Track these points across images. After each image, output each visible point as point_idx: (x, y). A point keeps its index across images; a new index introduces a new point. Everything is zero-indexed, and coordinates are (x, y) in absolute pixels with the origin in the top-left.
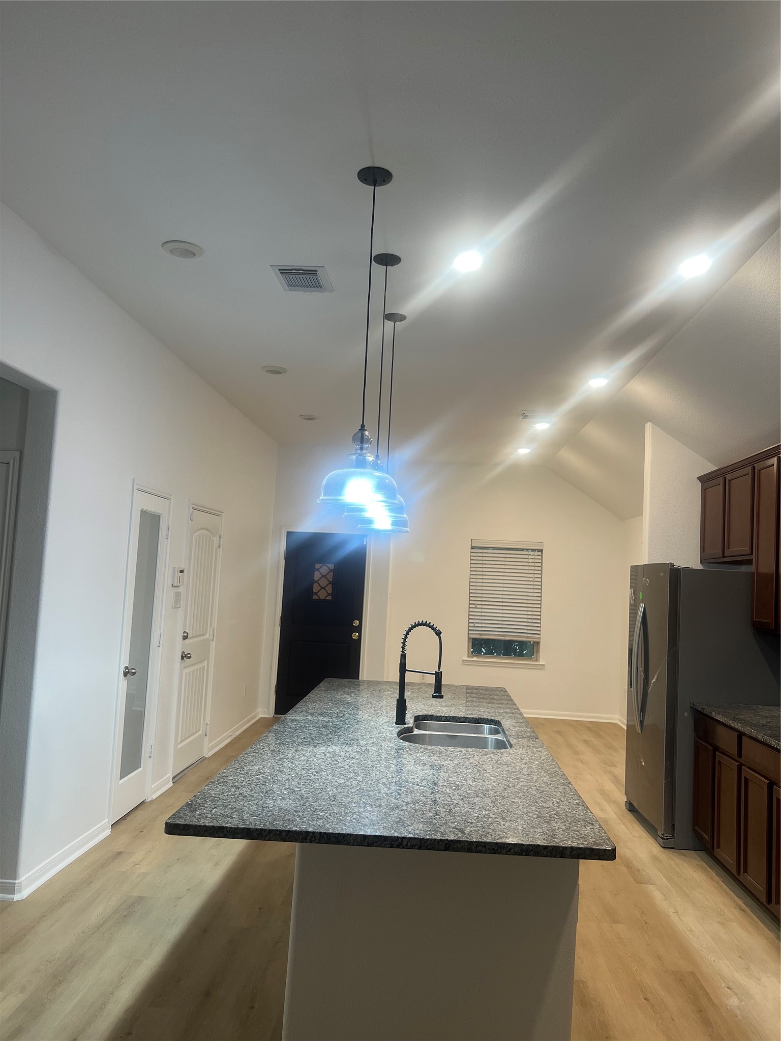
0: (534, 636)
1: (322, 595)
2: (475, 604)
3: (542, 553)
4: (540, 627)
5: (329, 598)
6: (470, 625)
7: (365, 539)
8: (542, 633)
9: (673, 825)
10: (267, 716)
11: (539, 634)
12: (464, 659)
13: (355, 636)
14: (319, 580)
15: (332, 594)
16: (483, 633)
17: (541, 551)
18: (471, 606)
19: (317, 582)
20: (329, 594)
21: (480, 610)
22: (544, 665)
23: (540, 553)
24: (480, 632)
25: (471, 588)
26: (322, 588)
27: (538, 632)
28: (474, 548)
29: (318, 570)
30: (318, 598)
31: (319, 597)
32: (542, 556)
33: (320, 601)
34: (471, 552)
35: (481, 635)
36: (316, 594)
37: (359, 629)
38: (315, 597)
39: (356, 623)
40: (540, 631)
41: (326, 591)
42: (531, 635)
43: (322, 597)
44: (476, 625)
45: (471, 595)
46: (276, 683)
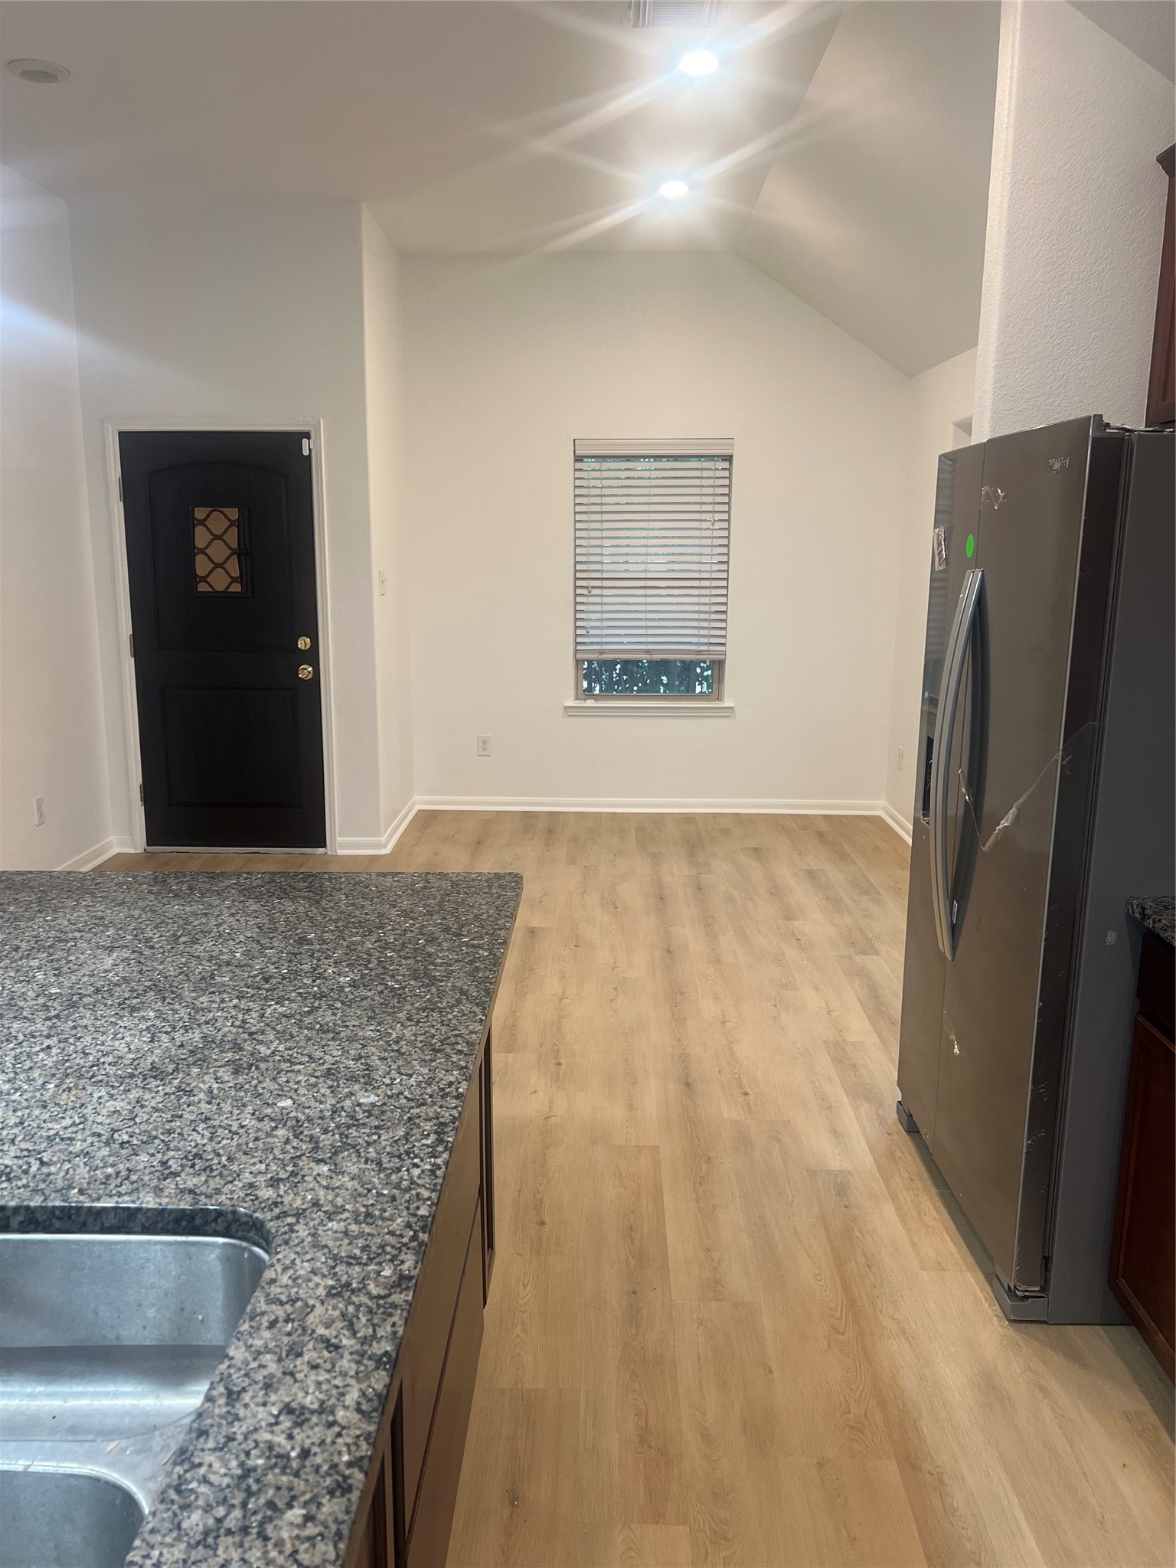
0: (712, 648)
1: (219, 582)
2: (587, 587)
3: (731, 464)
4: (725, 629)
5: (236, 588)
6: (578, 632)
7: (305, 441)
8: (729, 641)
9: (1047, 1261)
10: (132, 851)
11: (724, 644)
12: (567, 704)
13: (306, 672)
14: (207, 547)
15: (241, 579)
16: (605, 647)
17: (729, 458)
18: (579, 591)
19: (203, 551)
20: (234, 580)
21: (599, 600)
22: (732, 708)
23: (726, 465)
24: (599, 647)
25: (579, 551)
26: (217, 566)
27: (722, 641)
28: (582, 461)
29: (202, 523)
30: (211, 590)
31: (211, 587)
32: (730, 470)
33: (215, 596)
34: (576, 470)
35: (602, 652)
36: (204, 579)
37: (312, 656)
38: (202, 587)
39: (303, 643)
40: (724, 636)
41: (227, 572)
42: (705, 648)
43: (220, 587)
44: (592, 632)
45: (579, 567)
46: (141, 781)
